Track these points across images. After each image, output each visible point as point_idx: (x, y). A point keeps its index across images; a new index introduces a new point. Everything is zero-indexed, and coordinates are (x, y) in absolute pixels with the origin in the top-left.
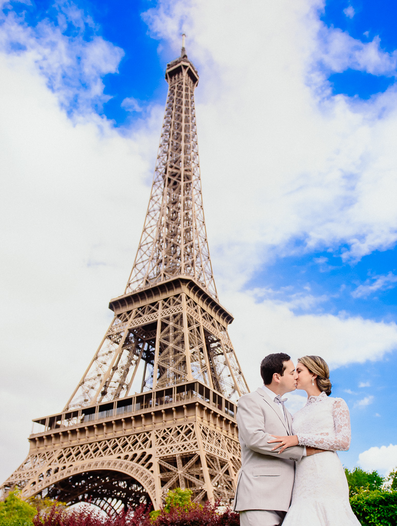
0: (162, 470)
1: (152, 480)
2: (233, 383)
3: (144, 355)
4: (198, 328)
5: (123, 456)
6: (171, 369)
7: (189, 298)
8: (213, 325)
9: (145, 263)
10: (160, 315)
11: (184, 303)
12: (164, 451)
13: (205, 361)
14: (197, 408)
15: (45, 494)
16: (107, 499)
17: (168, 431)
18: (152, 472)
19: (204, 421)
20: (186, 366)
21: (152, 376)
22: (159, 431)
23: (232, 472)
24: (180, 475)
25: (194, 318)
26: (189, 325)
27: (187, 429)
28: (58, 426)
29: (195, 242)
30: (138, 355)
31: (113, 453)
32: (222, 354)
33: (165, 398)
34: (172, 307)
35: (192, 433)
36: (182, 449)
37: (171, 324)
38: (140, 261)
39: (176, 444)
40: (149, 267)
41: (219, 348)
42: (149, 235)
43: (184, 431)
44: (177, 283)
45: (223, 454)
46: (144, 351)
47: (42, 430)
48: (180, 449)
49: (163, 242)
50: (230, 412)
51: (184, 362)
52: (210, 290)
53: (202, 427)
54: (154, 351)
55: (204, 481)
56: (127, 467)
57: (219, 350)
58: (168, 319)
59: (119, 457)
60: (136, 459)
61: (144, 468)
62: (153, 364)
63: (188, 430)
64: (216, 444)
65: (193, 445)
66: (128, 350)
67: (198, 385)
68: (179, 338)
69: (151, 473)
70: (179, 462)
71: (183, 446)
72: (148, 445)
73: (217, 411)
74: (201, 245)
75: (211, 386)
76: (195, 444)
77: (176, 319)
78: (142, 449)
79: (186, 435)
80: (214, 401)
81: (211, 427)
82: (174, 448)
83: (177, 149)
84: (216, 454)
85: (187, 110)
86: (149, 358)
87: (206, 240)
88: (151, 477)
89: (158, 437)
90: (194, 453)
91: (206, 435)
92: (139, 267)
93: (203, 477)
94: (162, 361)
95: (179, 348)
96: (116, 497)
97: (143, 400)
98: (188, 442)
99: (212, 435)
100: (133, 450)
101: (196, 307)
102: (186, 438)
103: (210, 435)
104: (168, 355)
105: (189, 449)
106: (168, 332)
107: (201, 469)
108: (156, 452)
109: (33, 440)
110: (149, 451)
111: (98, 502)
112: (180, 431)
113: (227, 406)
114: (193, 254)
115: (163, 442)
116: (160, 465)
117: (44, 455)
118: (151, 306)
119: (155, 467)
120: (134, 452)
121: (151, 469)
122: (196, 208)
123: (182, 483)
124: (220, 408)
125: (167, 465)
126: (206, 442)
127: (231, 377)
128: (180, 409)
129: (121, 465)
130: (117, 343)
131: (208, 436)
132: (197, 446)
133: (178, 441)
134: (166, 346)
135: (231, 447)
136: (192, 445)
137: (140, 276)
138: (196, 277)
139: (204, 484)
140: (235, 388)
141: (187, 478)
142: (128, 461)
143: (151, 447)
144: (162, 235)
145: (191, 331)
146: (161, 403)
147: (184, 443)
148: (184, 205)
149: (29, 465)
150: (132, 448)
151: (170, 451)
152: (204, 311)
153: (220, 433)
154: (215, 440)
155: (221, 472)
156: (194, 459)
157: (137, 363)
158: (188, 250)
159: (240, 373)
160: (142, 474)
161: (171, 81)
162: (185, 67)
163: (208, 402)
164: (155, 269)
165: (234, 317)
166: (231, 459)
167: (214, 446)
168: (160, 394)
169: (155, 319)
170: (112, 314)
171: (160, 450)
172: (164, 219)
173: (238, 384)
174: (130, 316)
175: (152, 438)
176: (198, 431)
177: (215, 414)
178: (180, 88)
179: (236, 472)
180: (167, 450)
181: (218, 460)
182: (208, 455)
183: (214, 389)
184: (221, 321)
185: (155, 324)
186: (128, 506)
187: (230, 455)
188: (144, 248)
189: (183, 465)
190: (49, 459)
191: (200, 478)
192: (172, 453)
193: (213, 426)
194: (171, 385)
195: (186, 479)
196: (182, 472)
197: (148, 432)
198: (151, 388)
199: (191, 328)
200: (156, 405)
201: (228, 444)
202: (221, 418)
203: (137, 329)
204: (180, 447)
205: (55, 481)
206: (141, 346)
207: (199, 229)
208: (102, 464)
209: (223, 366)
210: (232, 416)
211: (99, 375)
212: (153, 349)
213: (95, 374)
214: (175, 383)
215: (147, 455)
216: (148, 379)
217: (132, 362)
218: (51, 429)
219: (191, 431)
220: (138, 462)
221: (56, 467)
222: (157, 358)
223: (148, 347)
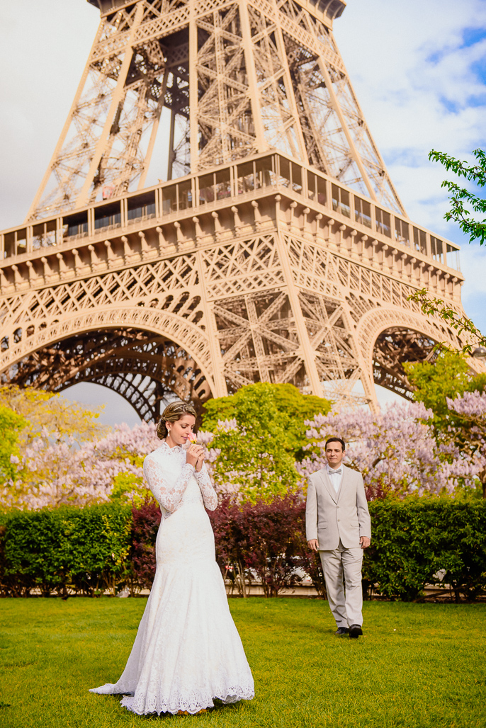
0: (221, 323)
1: (205, 343)
2: (348, 146)
3: (168, 98)
4: (272, 36)
5: (147, 300)
6: (222, 128)
8: (302, 24)
10: (193, 13)
12: (221, 289)
13: (290, 103)
14: (278, 205)
15: (13, 373)
16: (125, 375)
17: (226, 252)
18: (203, 327)
19: (293, 229)
20: (251, 120)
21: (188, 140)
22: (210, 253)
23: (349, 321)
24: (255, 332)
25: (263, 15)
26: (254, 32)
27: (262, 246)
28: (22, 250)
30: (156, 99)
31: (129, 296)
32: (323, 85)
33: (216, 187)
35: (272, 254)
36: (255, 284)
37: (217, 32)
39: (243, 276)
41: (316, 73)
43: (256, 250)
45: (332, 289)
46: (168, 89)
48: (250, 284)
50: (342, 205)
51: (249, 112)
53: (289, 241)
54: (187, 88)
55: (298, 342)
56: (156, 320)
57: (317, 78)
58: (210, 20)
59: (140, 304)
60: (173, 304)
61: (187, 322)
62: (187, 116)
63: (263, 249)
64: (317, 271)
65: (274, 277)
66: (137, 90)
67: (277, 158)
68: (235, 62)
69: (200, 330)
70: (251, 309)
71: (256, 279)
72: (193, 279)
73: (313, 205)
75: (303, 160)
76: (278, 273)
77: (226, 20)
78: (182, 286)
79: (261, 258)
80: (311, 187)
81: (307, 241)
82: (240, 282)
84: (317, 290)
86: (179, 103)
88: (202, 338)
89: (208, 264)
90: (276, 291)
91: (298, 256)
93: (295, 335)
94: (206, 112)
95: (238, 84)
96: (140, 370)
97: (176, 194)
98: (265, 271)
99: (309, 254)
100: (165, 288)
102: (261, 263)
103: (305, 254)
104: (215, 99)
105: (267, 284)
106: (212, 50)
107: (292, 320)
108: (206, 290)
110: (194, 291)
111: (109, 380)
112: (249, 251)
113: (335, 196)
115: (219, 272)
116: (217, 316)
117: (4, 304)
119: (209, 320)
120: (167, 293)
121: (200, 323)
124: (323, 201)
125: (229, 316)
126: (298, 270)
127: (342, 133)
128: (245, 211)
129: (146, 317)
130: (113, 75)
131: (302, 257)
132: (282, 279)
133: (246, 269)
134: (209, 80)
135: (346, 275)
136: (272, 275)
139: (298, 347)
140: (350, 157)
141: (268, 336)
142: (157, 310)
143: (197, 282)
145: (258, 43)
146: (210, 200)
147: (258, 273)
150: (163, 285)
151: (233, 288)
153: (325, 249)
154: (316, 264)
155: (329, 323)
156: (279, 302)
157: (157, 114)
159: (361, 123)
160: (186, 331)
163: (299, 192)
166: (347, 298)
167: (313, 276)
168: (206, 181)
169: (182, 24)
171: (214, 288)
173: (356, 146)
174: (133, 17)
175: (199, 266)
176: (281, 248)
177: (313, 216)
179: (357, 321)
180: (227, 287)
181: (322, 303)
182: (303, 294)
183: (311, 162)
184: (318, 13)
185: (185, 33)
186: (163, 385)
187: (346, 291)
189: (259, 313)
190: (14, 311)
191: (291, 336)
192: (237, 293)
193: (311, 236)
194: (227, 159)
195: (264, 340)
196: (257, 326)
197: (189, 256)
198: (189, 165)
199: (257, 38)
200: (202, 202)
201: (340, 269)
202: (325, 221)
203: (150, 43)
204: (251, 280)
206: (161, 80)
208: (112, 317)
209: (325, 111)
210: (346, 214)
211: (86, 145)
212: (186, 84)
213: (79, 144)
214: (234, 156)
215: (191, 297)
216: (180, 146)
217: (147, 114)
218: (9, 256)
219: (269, 250)
220: (176, 310)
221: (29, 324)
222: (194, 107)
223: (175, 81)
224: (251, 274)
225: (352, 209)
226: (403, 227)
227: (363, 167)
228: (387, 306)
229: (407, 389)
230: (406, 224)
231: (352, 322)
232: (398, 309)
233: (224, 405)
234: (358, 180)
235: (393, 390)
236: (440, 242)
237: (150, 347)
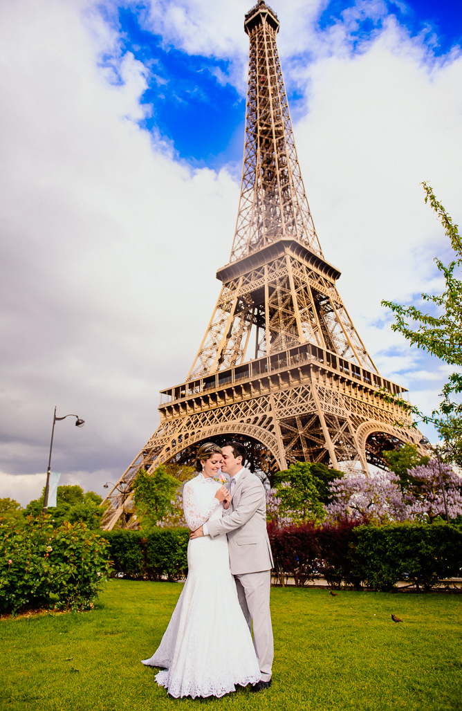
0: (284, 432)
1: (275, 441)
2: (346, 340)
3: (255, 320)
4: (305, 289)
5: (245, 419)
6: (282, 333)
7: (293, 259)
8: (320, 283)
9: (246, 228)
10: (266, 280)
11: (289, 265)
12: (283, 413)
13: (316, 320)
14: (311, 369)
15: (178, 458)
17: (285, 394)
18: (274, 433)
19: (320, 381)
20: (296, 328)
21: (265, 339)
22: (277, 395)
24: (301, 435)
25: (300, 279)
26: (296, 287)
28: (183, 396)
29: (294, 199)
30: (249, 320)
31: (236, 418)
32: (332, 311)
33: (280, 362)
34: (278, 271)
35: (310, 394)
36: (301, 410)
37: (278, 288)
38: (241, 227)
39: (295, 406)
40: (250, 232)
41: (328, 305)
42: (247, 199)
43: (301, 393)
44: (280, 246)
45: (341, 412)
46: (255, 316)
47: (170, 400)
48: (298, 410)
49: (261, 204)
50: (345, 369)
51: (295, 324)
52: (314, 248)
53: (318, 388)
54: (264, 315)
55: (325, 441)
56: (250, 430)
57: (329, 307)
58: (275, 283)
59: (242, 421)
60: (258, 422)
61: (266, 430)
62: (265, 328)
63: (305, 392)
64: (333, 403)
66: (239, 317)
67: (310, 347)
68: (287, 301)
69: (273, 435)
70: (299, 423)
71: (301, 408)
72: (268, 408)
73: (330, 369)
74: (300, 201)
75: (323, 347)
76: (312, 405)
77: (282, 282)
78: (263, 412)
79: (303, 397)
80: (328, 360)
81: (328, 387)
82: (293, 409)
83: (265, 105)
84: (334, 413)
85: (271, 60)
86: (260, 322)
87: (304, 195)
88: (273, 439)
90: (312, 413)
91: (323, 395)
92: (241, 233)
93: (323, 436)
94: (273, 325)
95: (289, 312)
97: (259, 365)
98: (306, 403)
99: (329, 394)
101: (301, 268)
102: (303, 399)
104: (278, 319)
105: (307, 410)
106: (276, 296)
107: (321, 428)
108: (275, 414)
109: (162, 410)
110: (269, 414)
112: (297, 393)
113: (341, 364)
114: (293, 212)
115: (282, 404)
116: (281, 427)
117: (174, 423)
118: (256, 272)
119: (277, 429)
120: (255, 415)
121: (272, 431)
122: (291, 164)
123: (303, 443)
124: (335, 367)
125: (288, 427)
126: (324, 403)
127: (343, 333)
128: (295, 373)
129: (244, 429)
130: (228, 311)
131: (325, 396)
132: (315, 407)
133: (296, 402)
134: (275, 311)
135: (349, 405)
136: (310, 405)
137: (243, 242)
138: (299, 236)
139: (325, 443)
140: (348, 345)
141: (308, 437)
142: (250, 425)
143: (270, 410)
144: (260, 197)
145: (299, 293)
146: (277, 368)
147: (302, 404)
148: (279, 162)
149: (162, 432)
150: (253, 412)
151: (290, 413)
152: (310, 270)
153: (337, 391)
154: (332, 399)
155: (341, 431)
156: (313, 419)
157: (249, 328)
158: (288, 208)
159: (352, 328)
160: (265, 436)
161: (251, 32)
162: (264, 14)
163: (322, 362)
164: (257, 233)
165: (341, 272)
166: (350, 417)
167: (331, 405)
168: (274, 359)
169: (262, 285)
170: (220, 283)
171: (279, 413)
172: (260, 181)
173: (351, 340)
174: (238, 284)
175: (271, 402)
176: (315, 392)
177: (330, 374)
178: (261, 38)
179: (356, 429)
180: (286, 412)
181: (337, 419)
182: (326, 415)
183: (328, 348)
184: (328, 278)
185: (262, 289)
187: (349, 413)
188: (244, 214)
189: (303, 426)
190: (179, 426)
191: (321, 437)
192: (291, 415)
193: (329, 385)
194: (284, 347)
195: (307, 439)
196: (302, 432)
197: (266, 396)
198: (265, 351)
199: (298, 289)
200: (272, 369)
201: (346, 402)
202: (336, 377)
203: (246, 295)
204: (299, 408)
205: (186, 446)
206: (251, 311)
207: (296, 185)
208: (227, 428)
209: (334, 323)
210: (348, 373)
211: (215, 344)
212: (264, 313)
213: (212, 343)
214: (288, 346)
215: (268, 417)
216: (261, 343)
217: (245, 328)
218: (177, 399)
219: (308, 393)
220: (260, 425)
221: (186, 433)
222: (267, 324)
223: (258, 311)
224: (298, 405)
225: (350, 370)
226: (378, 380)
227: (355, 349)
228: (372, 421)
229: (385, 466)
230: (379, 378)
231: (353, 430)
232: (378, 422)
233: (285, 475)
234: (353, 356)
235: (377, 466)
236: (398, 387)
237: (247, 444)
